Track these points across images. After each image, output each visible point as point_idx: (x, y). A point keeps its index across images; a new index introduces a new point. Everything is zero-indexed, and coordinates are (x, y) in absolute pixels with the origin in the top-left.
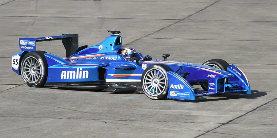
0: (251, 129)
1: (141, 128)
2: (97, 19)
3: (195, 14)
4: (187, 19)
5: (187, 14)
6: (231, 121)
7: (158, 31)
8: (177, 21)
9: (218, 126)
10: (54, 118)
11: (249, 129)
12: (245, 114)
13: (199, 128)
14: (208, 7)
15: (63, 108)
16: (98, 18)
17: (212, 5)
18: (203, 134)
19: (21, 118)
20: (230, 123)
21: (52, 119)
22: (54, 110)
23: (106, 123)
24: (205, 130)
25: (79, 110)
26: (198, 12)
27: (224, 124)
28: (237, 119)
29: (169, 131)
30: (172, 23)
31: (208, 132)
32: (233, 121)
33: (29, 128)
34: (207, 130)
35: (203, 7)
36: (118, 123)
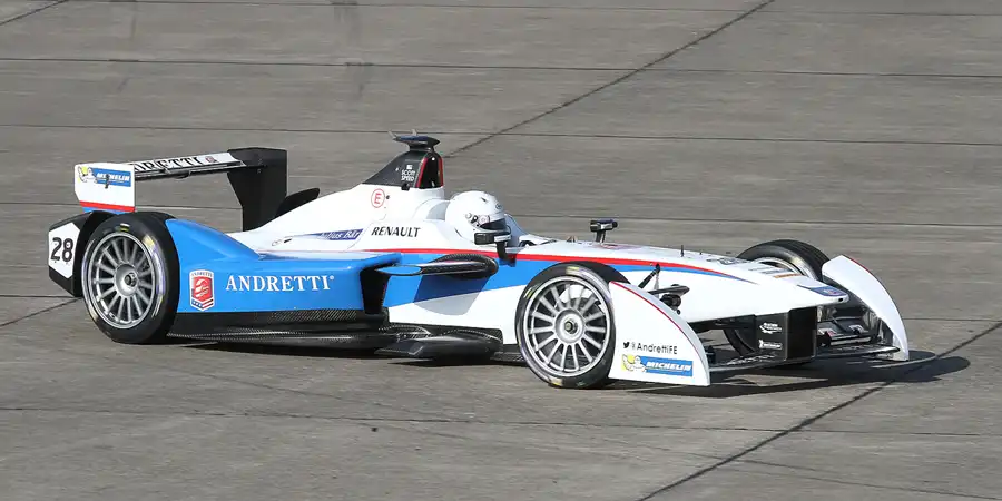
0: (880, 451)
1: (496, 448)
2: (344, 68)
3: (683, 51)
4: (654, 67)
5: (656, 50)
6: (809, 422)
7: (554, 110)
8: (622, 74)
9: (763, 440)
10: (196, 413)
11: (873, 450)
12: (857, 398)
13: (695, 448)
14: (729, 24)
15: (227, 379)
16: (348, 64)
17: (743, 16)
18: (714, 467)
19: (79, 414)
20: (806, 428)
21: (187, 418)
22: (194, 385)
23: (374, 430)
24: (719, 455)
25: (281, 386)
26: (695, 43)
27: (785, 433)
28: (828, 415)
29: (597, 458)
30: (606, 83)
31: (730, 460)
32: (817, 422)
33: (108, 448)
34: (727, 453)
35: (710, 24)
36: (419, 432)
